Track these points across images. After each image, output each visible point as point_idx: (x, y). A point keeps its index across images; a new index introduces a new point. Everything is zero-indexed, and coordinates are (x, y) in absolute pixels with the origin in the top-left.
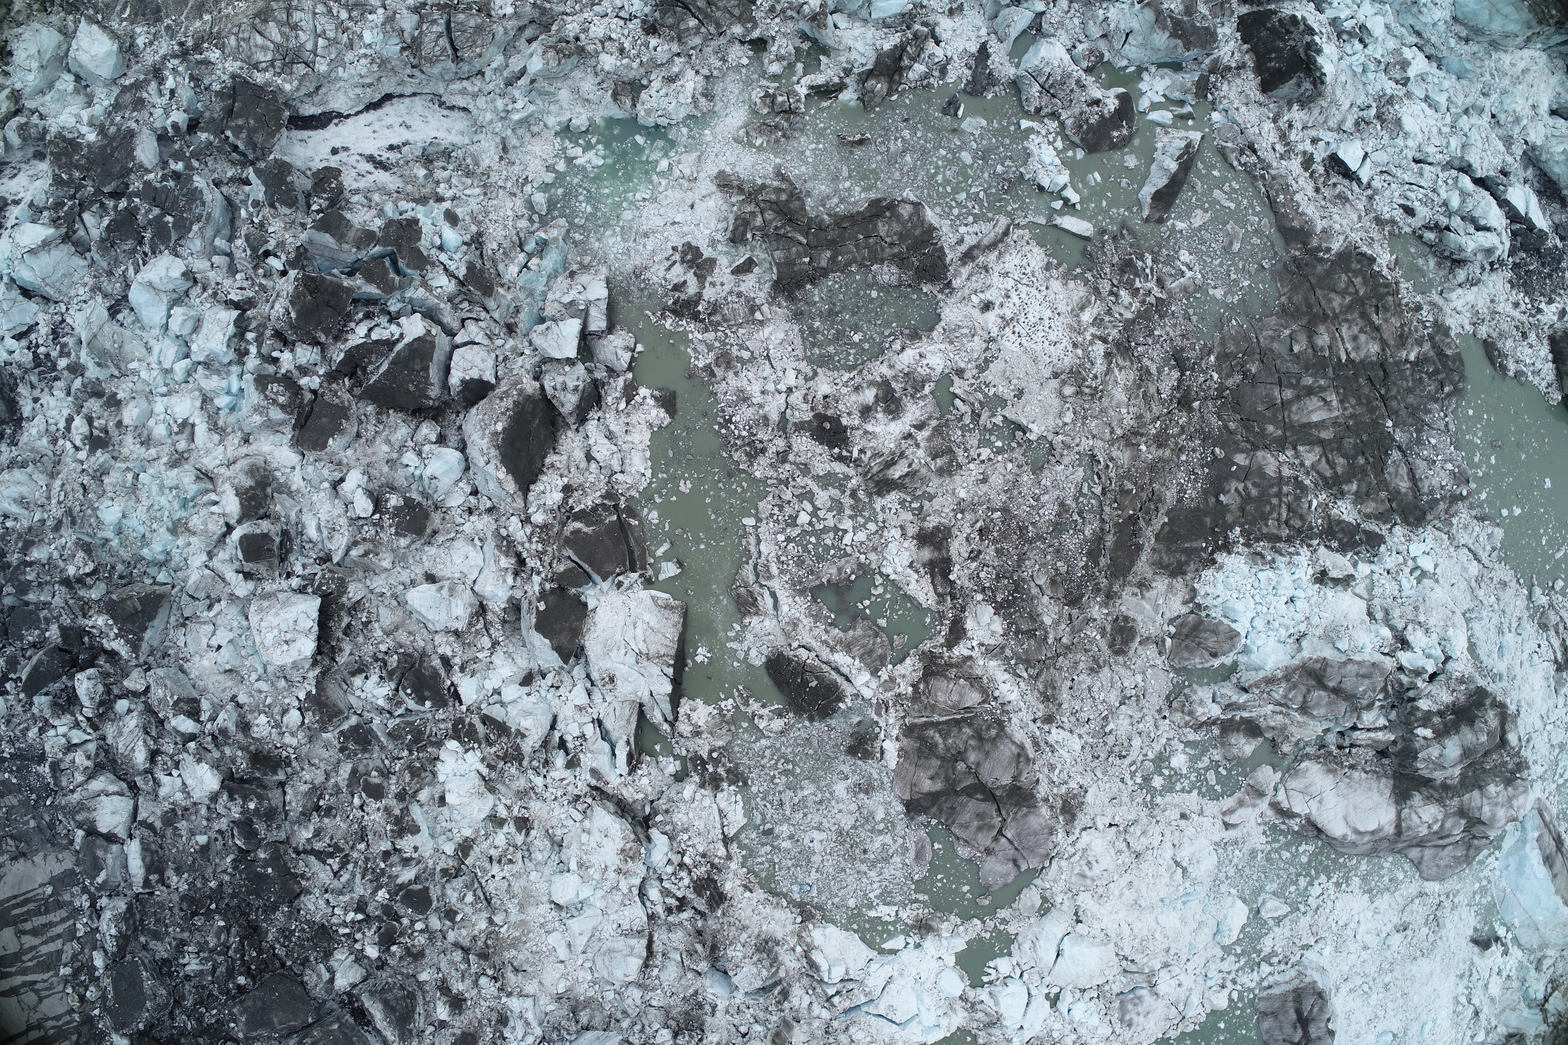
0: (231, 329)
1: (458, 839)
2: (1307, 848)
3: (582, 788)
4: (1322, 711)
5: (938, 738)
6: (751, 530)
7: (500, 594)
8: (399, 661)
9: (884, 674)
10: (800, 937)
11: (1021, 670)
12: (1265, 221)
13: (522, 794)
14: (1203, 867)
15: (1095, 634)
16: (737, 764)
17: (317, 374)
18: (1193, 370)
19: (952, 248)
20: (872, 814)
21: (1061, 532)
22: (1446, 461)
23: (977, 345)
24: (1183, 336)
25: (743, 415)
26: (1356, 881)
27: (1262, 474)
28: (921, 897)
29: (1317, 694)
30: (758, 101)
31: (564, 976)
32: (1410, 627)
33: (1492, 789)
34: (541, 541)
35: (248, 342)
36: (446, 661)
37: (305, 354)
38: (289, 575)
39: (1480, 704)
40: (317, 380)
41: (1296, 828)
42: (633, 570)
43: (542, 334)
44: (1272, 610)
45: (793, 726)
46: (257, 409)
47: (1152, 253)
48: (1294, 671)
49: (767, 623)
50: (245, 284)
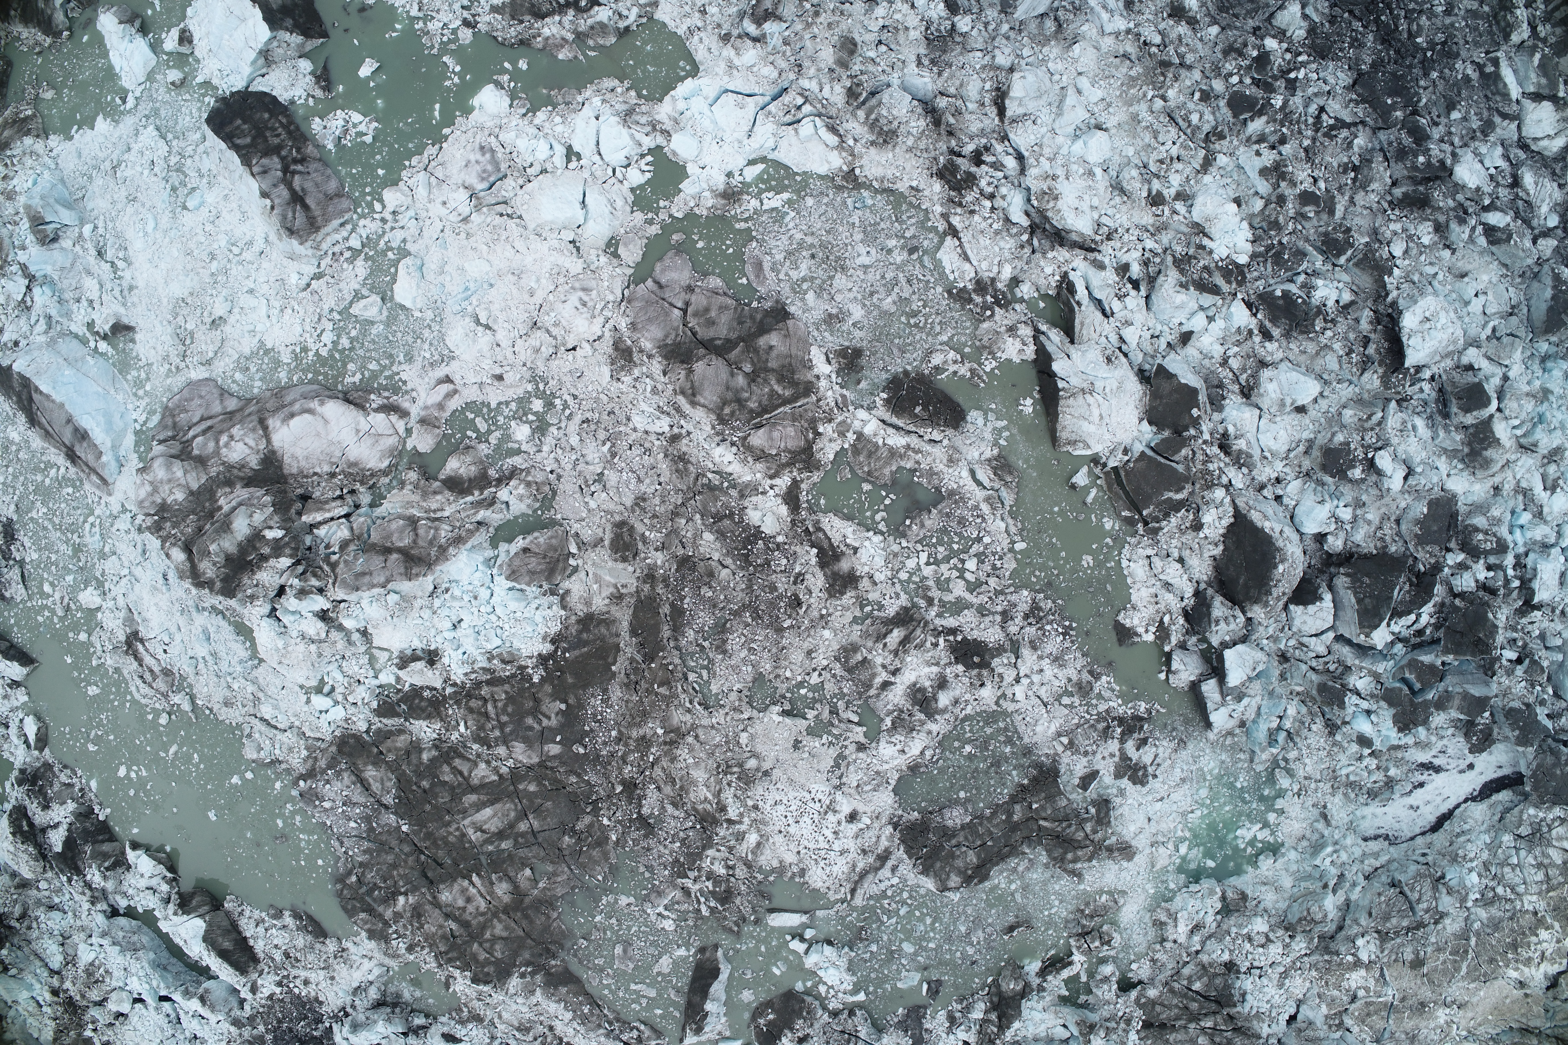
0: (1536, 585)
1: (1213, 170)
2: (353, 378)
3: (1107, 248)
4: (394, 526)
5: (779, 389)
6: (1016, 538)
7: (1235, 413)
8: (1313, 325)
9: (851, 437)
10: (852, 155)
11: (715, 479)
12: (595, 983)
13: (1162, 228)
14: (461, 331)
15: (652, 535)
16: (963, 309)
17: (1450, 567)
18: (630, 820)
19: (901, 861)
20: (819, 295)
21: (716, 625)
22: (332, 808)
23: (853, 778)
24: (648, 850)
25: (1054, 644)
26: (286, 358)
27: (526, 740)
28: (742, 225)
29: (405, 541)
30: (1115, 935)
31: (1076, 61)
32: (324, 635)
33: (180, 496)
34: (1210, 473)
35: (1515, 577)
36: (1267, 335)
37: (1466, 582)
38: (1433, 378)
39: (226, 580)
40: (1450, 562)
41: (372, 397)
42: (1115, 469)
43: (1258, 663)
44: (475, 610)
45: (922, 362)
46: (1499, 521)
47: (702, 918)
48: (438, 559)
49: (976, 455)
50: (1530, 627)
